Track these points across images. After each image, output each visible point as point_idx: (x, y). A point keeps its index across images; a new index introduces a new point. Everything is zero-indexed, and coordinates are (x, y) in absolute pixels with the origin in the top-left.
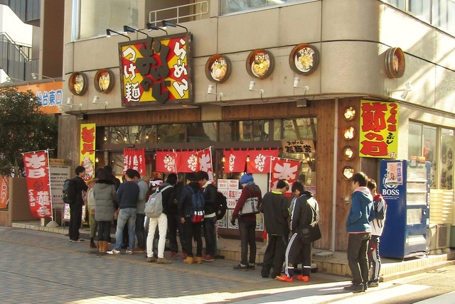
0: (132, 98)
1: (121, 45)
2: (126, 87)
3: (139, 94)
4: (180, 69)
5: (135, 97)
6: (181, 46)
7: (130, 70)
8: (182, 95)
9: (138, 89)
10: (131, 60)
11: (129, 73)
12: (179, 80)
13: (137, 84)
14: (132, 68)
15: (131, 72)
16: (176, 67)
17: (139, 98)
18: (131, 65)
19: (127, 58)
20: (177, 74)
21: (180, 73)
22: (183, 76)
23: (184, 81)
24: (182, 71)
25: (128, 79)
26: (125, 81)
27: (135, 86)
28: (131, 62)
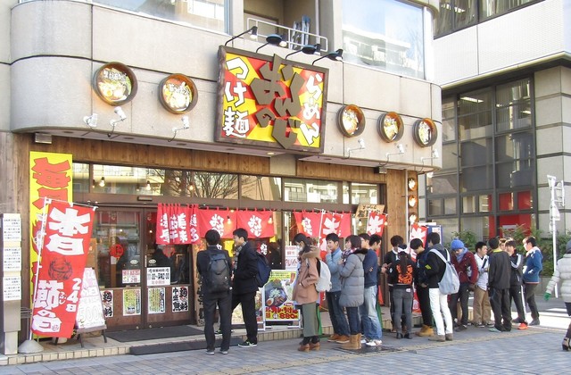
0: (235, 131)
1: (225, 51)
2: (226, 113)
3: (247, 129)
4: (311, 110)
5: (240, 132)
6: (316, 83)
7: (236, 90)
8: (310, 142)
9: (246, 122)
10: (239, 76)
11: (234, 94)
12: (308, 123)
13: (246, 114)
14: (240, 89)
15: (237, 95)
16: (306, 105)
17: (248, 133)
18: (239, 84)
19: (234, 72)
20: (307, 115)
21: (311, 115)
22: (314, 119)
23: (314, 125)
24: (313, 113)
25: (232, 104)
26: (225, 104)
27: (241, 116)
28: (240, 80)
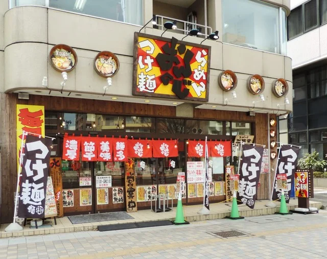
0: (146, 88)
1: (138, 35)
2: (140, 76)
3: (155, 86)
4: (200, 74)
5: (150, 88)
6: (202, 56)
7: (146, 61)
8: (199, 94)
9: (154, 82)
10: (148, 52)
11: (145, 64)
12: (198, 82)
13: (153, 77)
14: (149, 61)
15: (147, 64)
16: (196, 71)
17: (155, 90)
18: (148, 57)
19: (144, 49)
20: (197, 77)
21: (199, 77)
22: (201, 80)
23: (202, 83)
24: (201, 76)
25: (143, 70)
26: (139, 71)
27: (151, 78)
28: (148, 55)
